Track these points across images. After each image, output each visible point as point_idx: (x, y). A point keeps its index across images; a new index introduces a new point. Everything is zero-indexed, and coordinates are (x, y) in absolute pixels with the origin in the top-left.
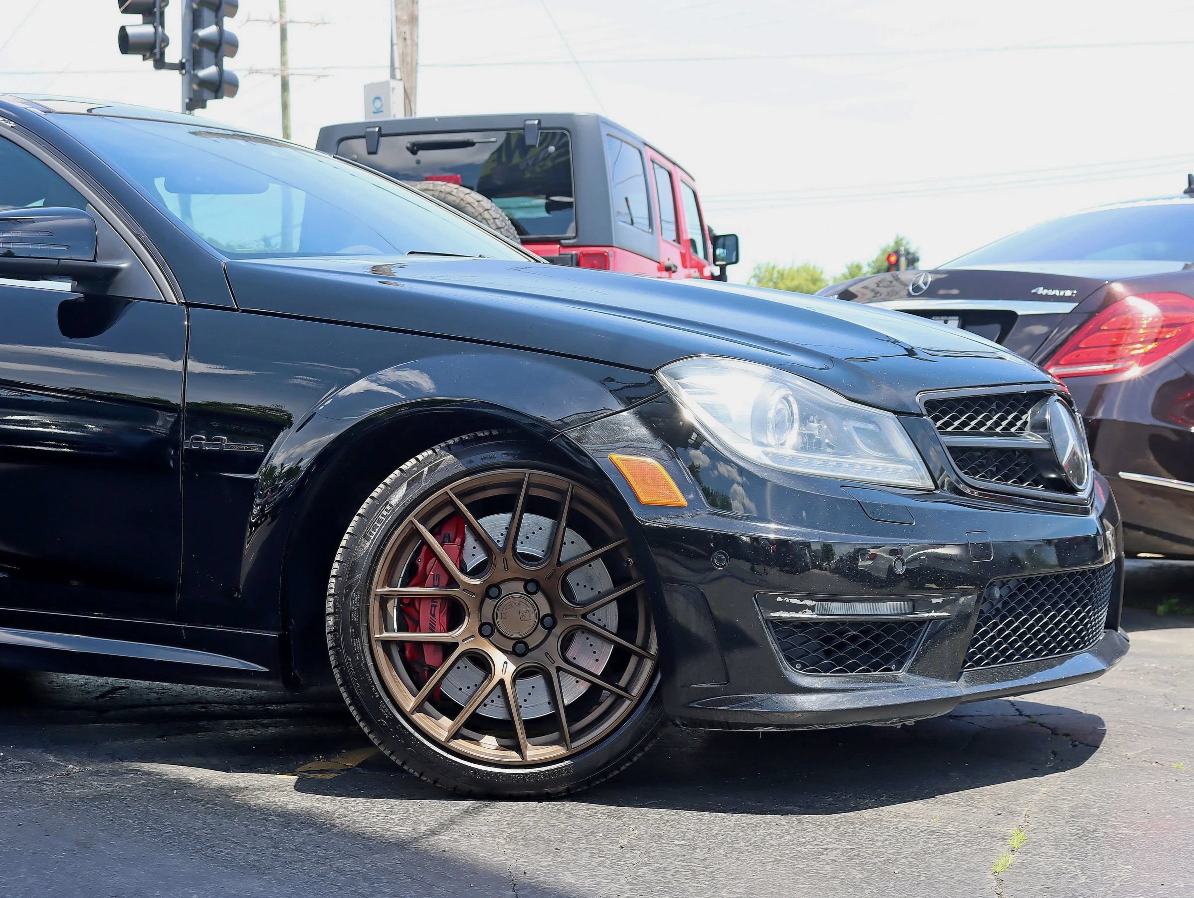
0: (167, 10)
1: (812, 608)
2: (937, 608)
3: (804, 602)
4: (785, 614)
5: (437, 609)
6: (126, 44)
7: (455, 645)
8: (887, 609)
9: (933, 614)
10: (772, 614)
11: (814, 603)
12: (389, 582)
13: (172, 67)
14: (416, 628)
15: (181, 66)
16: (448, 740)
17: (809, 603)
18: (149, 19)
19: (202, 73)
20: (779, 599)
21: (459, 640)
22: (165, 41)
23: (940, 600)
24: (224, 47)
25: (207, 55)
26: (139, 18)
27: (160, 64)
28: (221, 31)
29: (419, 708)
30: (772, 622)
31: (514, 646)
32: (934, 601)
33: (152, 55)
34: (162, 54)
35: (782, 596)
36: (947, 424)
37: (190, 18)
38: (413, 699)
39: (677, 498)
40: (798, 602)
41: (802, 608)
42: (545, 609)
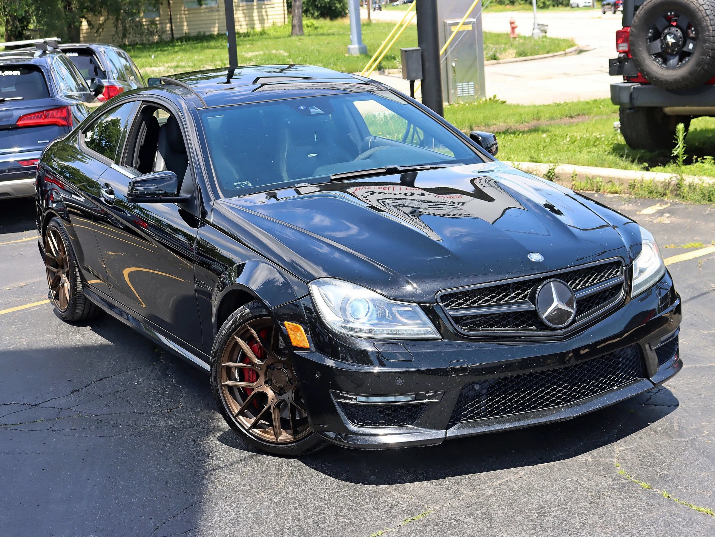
1: (356, 399)
2: (429, 397)
3: (351, 396)
4: (343, 401)
7: (253, 389)
9: (427, 400)
10: (338, 400)
11: (356, 397)
17: (354, 397)
20: (341, 394)
21: (255, 387)
23: (431, 394)
29: (241, 413)
30: (339, 404)
31: (280, 390)
35: (341, 393)
39: (306, 343)
40: (349, 396)
41: (351, 399)
42: (290, 376)
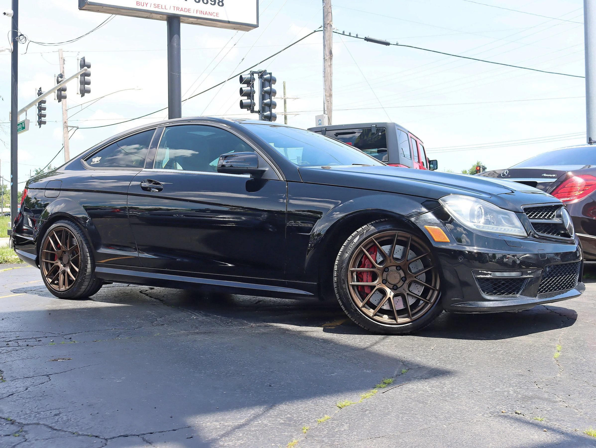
0: (255, 95)
1: (490, 274)
2: (530, 274)
3: (488, 272)
4: (482, 276)
5: (369, 275)
6: (242, 105)
7: (375, 286)
8: (514, 274)
9: (528, 276)
10: (478, 276)
11: (491, 272)
12: (354, 266)
13: (256, 112)
14: (362, 281)
15: (259, 112)
16: (373, 316)
17: (489, 272)
18: (249, 98)
19: (265, 114)
20: (480, 271)
21: (376, 285)
22: (254, 104)
23: (530, 272)
24: (272, 106)
25: (267, 108)
26: (246, 98)
27: (253, 111)
28: (271, 101)
29: (364, 306)
30: (477, 279)
31: (393, 287)
32: (529, 272)
33: (250, 108)
34: (253, 108)
36: (530, 216)
37: (261, 97)
38: (362, 303)
39: (446, 239)
40: (486, 272)
41: (487, 274)
42: (403, 275)
